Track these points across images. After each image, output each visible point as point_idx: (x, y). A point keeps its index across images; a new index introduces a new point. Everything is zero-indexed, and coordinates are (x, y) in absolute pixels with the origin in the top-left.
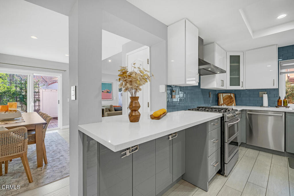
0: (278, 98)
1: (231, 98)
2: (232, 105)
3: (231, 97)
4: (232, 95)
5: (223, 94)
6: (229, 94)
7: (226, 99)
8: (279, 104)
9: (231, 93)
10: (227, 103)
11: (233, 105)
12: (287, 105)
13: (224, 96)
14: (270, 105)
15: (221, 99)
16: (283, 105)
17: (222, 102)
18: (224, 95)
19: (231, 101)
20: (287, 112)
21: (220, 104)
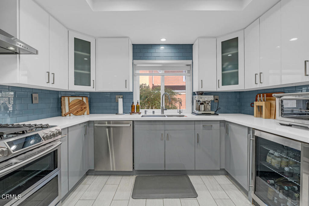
0: (132, 104)
1: (84, 104)
2: (84, 114)
3: (83, 102)
4: (85, 99)
5: (70, 98)
6: (81, 98)
7: (74, 105)
8: (133, 110)
9: (82, 97)
10: (75, 112)
11: (86, 113)
12: (139, 110)
13: (70, 102)
14: (125, 112)
15: (65, 106)
16: (135, 112)
17: (67, 111)
18: (72, 99)
19: (82, 108)
20: (135, 121)
21: (64, 113)
